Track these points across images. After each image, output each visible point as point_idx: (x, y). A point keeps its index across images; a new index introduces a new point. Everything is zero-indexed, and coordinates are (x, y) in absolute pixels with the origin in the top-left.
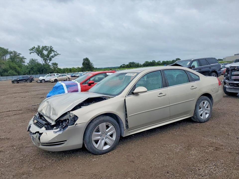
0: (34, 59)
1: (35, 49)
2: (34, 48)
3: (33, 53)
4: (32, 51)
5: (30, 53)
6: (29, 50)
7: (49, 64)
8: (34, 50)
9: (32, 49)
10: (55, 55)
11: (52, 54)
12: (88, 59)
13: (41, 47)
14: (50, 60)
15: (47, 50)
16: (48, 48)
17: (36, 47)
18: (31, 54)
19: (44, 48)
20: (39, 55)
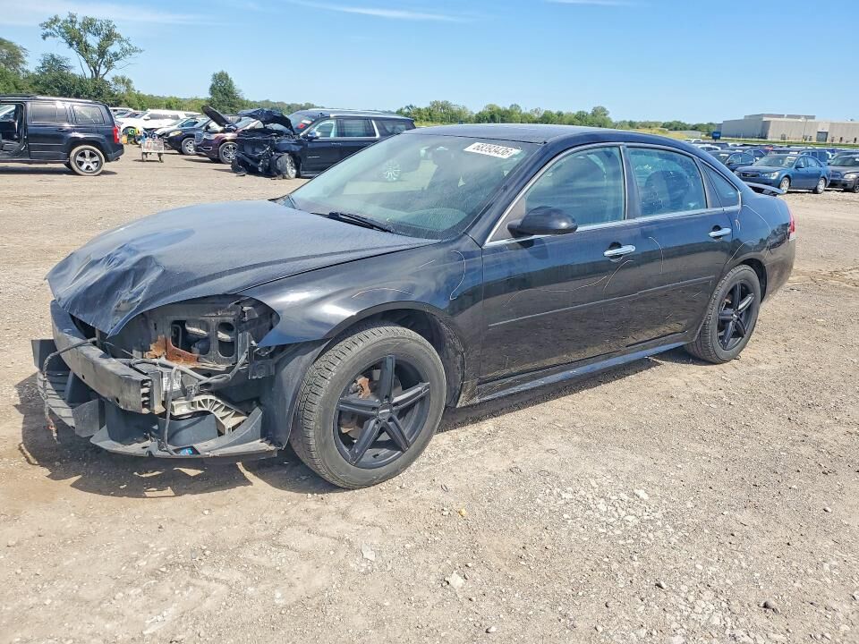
0: (56, 57)
1: (59, 24)
2: (56, 20)
3: (54, 36)
4: (48, 30)
5: (44, 37)
6: (41, 25)
7: (106, 78)
8: (57, 28)
9: (48, 26)
10: (126, 52)
11: (114, 48)
12: (227, 76)
13: (80, 20)
14: (109, 65)
15: (97, 33)
16: (101, 25)
17: (64, 16)
18: (47, 38)
19: (89, 25)
20: (71, 45)
